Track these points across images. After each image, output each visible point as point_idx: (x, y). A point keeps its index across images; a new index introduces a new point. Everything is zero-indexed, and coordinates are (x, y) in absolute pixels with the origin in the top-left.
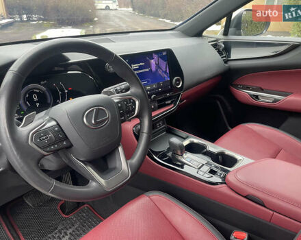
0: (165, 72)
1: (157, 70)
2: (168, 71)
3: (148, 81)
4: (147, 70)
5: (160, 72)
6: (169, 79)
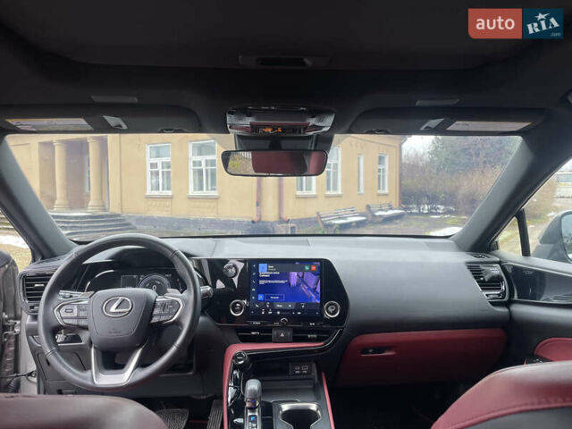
0: (314, 290)
1: (298, 285)
2: (318, 290)
3: (281, 297)
4: (282, 282)
5: (304, 288)
6: (318, 302)
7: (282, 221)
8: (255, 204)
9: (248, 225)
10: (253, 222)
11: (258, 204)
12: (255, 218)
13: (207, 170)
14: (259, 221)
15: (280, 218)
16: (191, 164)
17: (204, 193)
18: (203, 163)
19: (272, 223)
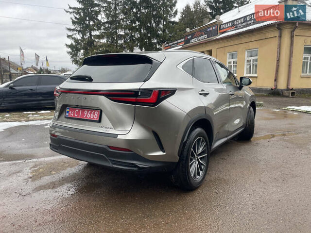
7: (288, 89)
8: (274, 80)
9: (270, 91)
10: (272, 89)
11: (275, 81)
12: (273, 87)
13: (253, 64)
14: (276, 88)
15: (288, 88)
16: (246, 61)
17: (251, 75)
18: (251, 61)
19: (282, 91)
